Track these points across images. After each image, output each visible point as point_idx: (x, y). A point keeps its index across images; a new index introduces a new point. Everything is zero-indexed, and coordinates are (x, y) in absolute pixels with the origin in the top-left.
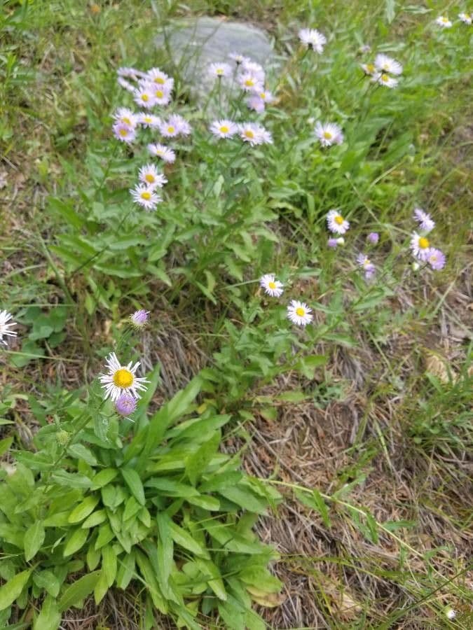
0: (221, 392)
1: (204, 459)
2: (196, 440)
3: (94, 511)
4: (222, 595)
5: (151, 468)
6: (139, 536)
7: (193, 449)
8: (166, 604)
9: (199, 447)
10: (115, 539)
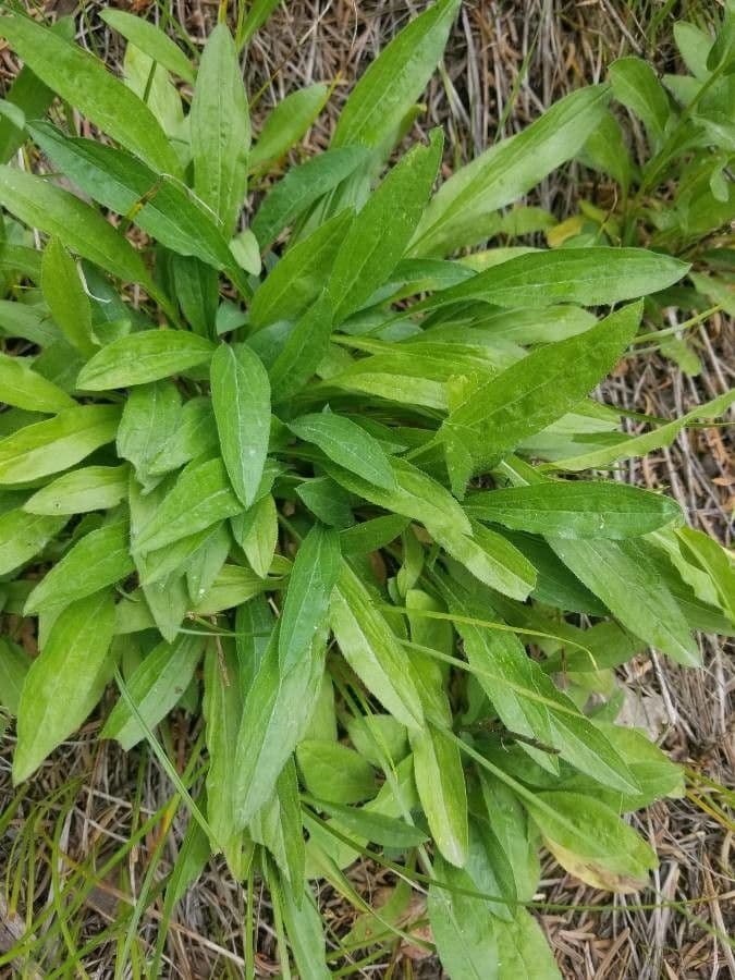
0: (648, 192)
1: (527, 406)
2: (516, 325)
3: (86, 463)
4: (452, 844)
5: (334, 374)
6: (218, 592)
7: (497, 354)
8: (250, 853)
9: (523, 354)
10: (131, 583)
